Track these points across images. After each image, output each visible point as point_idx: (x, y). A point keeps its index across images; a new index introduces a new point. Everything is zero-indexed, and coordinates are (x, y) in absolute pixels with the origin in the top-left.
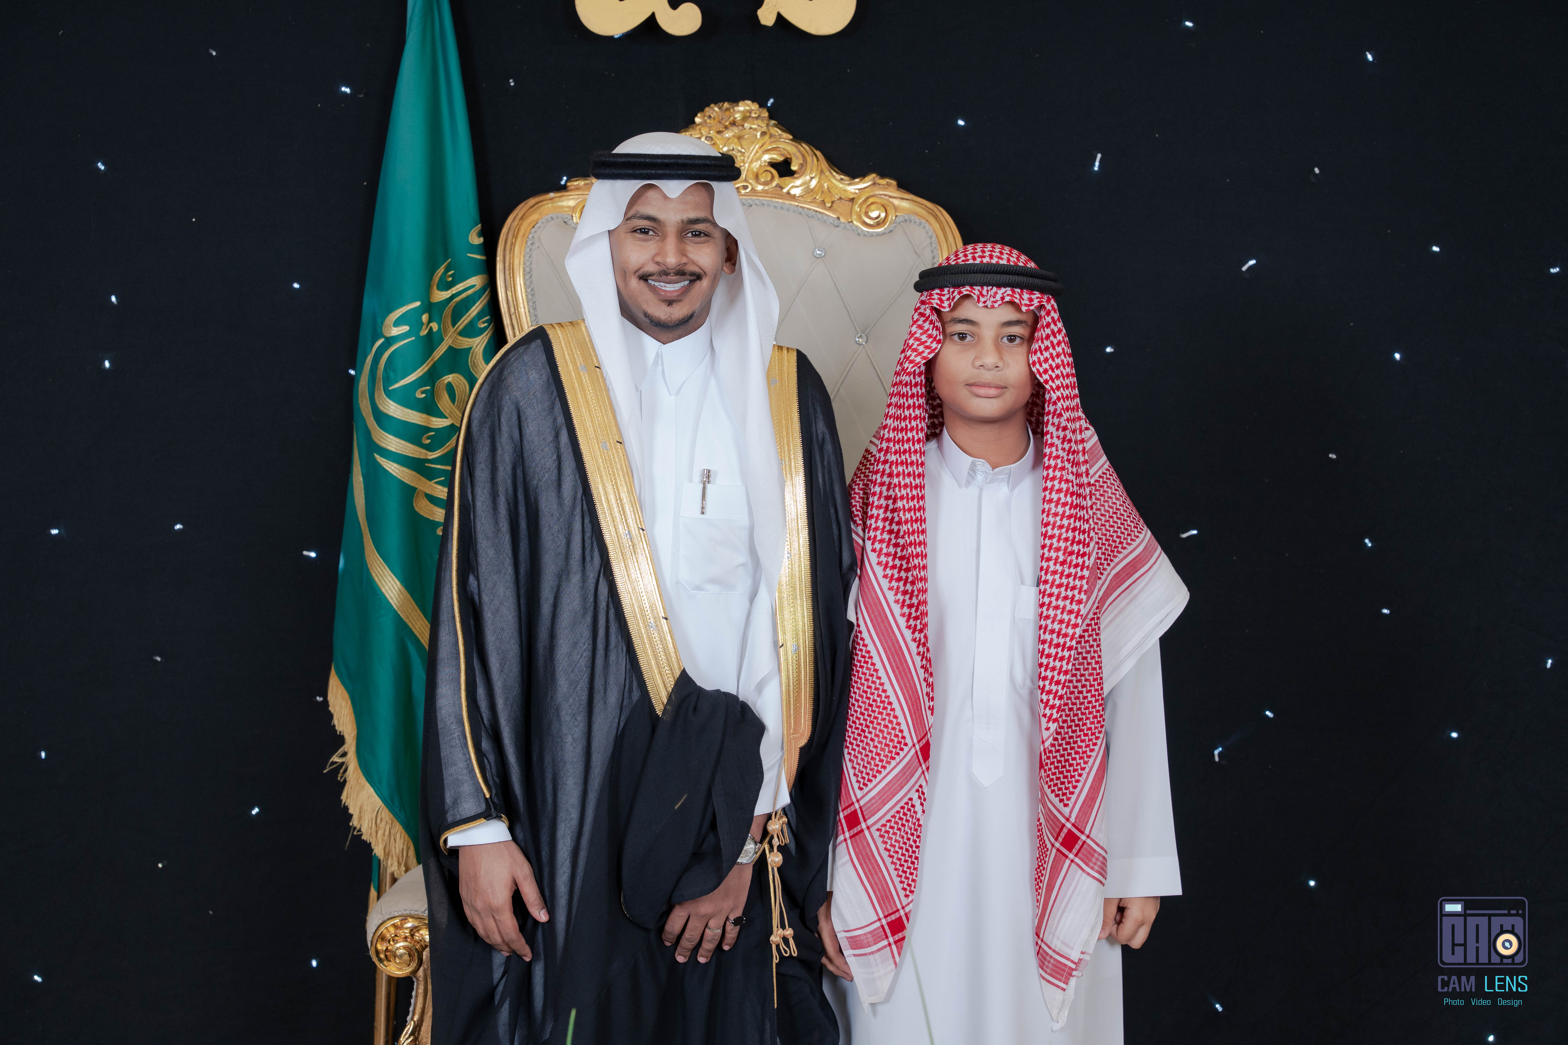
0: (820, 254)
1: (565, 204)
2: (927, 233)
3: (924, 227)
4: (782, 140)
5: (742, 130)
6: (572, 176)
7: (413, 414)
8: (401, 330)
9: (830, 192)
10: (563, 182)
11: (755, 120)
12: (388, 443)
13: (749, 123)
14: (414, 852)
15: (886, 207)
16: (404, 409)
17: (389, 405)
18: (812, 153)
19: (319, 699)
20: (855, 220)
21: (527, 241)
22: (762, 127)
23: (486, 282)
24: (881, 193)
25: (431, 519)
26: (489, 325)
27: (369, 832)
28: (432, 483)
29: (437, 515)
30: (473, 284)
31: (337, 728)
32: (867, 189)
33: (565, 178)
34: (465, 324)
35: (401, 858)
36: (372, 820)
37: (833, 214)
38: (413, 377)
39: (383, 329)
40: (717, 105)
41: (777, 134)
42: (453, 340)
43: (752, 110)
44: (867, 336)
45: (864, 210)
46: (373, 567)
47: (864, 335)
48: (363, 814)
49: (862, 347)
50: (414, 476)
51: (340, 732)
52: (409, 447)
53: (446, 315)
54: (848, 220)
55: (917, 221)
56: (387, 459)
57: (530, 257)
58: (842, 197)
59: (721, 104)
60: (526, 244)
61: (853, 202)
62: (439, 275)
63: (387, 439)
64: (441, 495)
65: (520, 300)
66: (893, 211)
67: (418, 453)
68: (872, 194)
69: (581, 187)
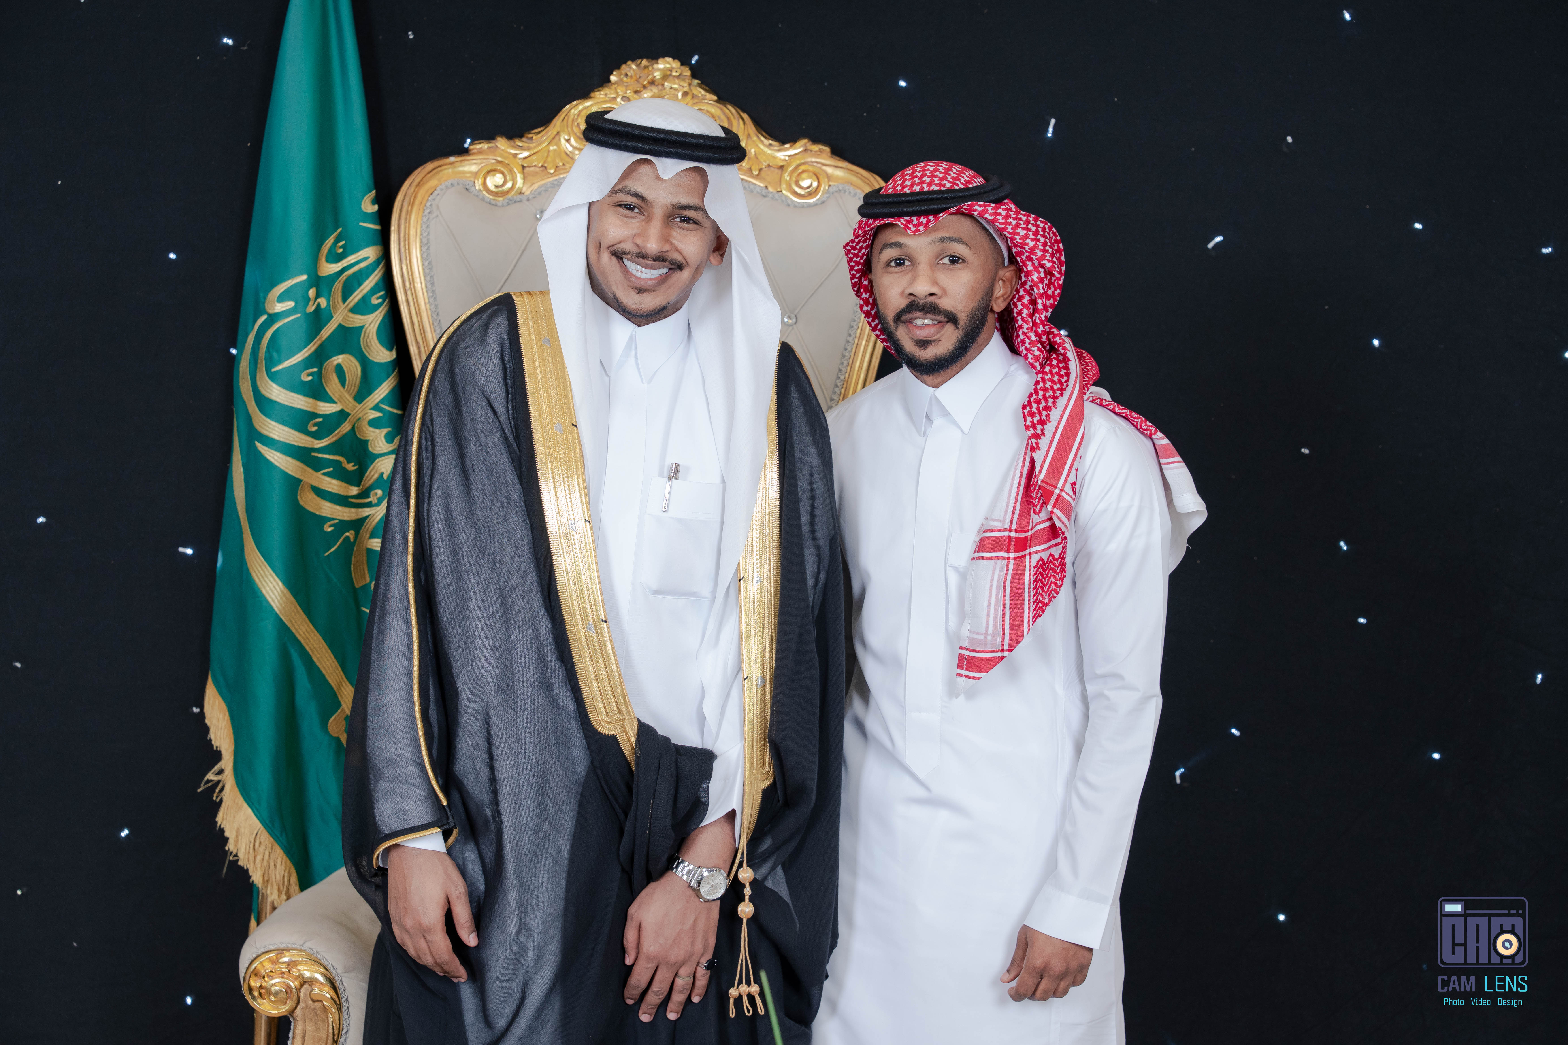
1: (466, 168)
4: (706, 101)
5: (661, 90)
6: (476, 139)
7: (298, 399)
8: (286, 306)
9: (757, 158)
10: (466, 145)
11: (676, 78)
12: (270, 430)
13: (669, 82)
14: (297, 879)
15: (818, 175)
16: (288, 392)
17: (271, 388)
18: (738, 116)
19: (196, 710)
20: (785, 190)
21: (424, 210)
22: (683, 87)
23: (381, 254)
24: (814, 160)
25: (318, 513)
26: (384, 301)
27: (247, 857)
28: (319, 474)
29: (324, 509)
30: (366, 256)
31: (213, 742)
32: (798, 156)
33: (469, 140)
34: (356, 299)
35: (281, 886)
36: (250, 844)
37: (761, 182)
38: (298, 358)
39: (266, 305)
40: (635, 62)
41: (700, 95)
42: (344, 318)
43: (674, 68)
44: (796, 316)
45: (794, 179)
46: (253, 565)
47: (792, 316)
48: (240, 838)
49: (791, 328)
50: (299, 467)
51: (217, 747)
52: (293, 435)
53: (336, 290)
54: (777, 189)
55: (852, 192)
56: (269, 448)
57: (428, 227)
58: (771, 164)
59: (639, 61)
60: (424, 212)
61: (782, 170)
62: (328, 246)
63: (270, 426)
64: (329, 487)
65: (416, 275)
66: (826, 180)
67: (303, 441)
68: (803, 161)
69: (484, 150)
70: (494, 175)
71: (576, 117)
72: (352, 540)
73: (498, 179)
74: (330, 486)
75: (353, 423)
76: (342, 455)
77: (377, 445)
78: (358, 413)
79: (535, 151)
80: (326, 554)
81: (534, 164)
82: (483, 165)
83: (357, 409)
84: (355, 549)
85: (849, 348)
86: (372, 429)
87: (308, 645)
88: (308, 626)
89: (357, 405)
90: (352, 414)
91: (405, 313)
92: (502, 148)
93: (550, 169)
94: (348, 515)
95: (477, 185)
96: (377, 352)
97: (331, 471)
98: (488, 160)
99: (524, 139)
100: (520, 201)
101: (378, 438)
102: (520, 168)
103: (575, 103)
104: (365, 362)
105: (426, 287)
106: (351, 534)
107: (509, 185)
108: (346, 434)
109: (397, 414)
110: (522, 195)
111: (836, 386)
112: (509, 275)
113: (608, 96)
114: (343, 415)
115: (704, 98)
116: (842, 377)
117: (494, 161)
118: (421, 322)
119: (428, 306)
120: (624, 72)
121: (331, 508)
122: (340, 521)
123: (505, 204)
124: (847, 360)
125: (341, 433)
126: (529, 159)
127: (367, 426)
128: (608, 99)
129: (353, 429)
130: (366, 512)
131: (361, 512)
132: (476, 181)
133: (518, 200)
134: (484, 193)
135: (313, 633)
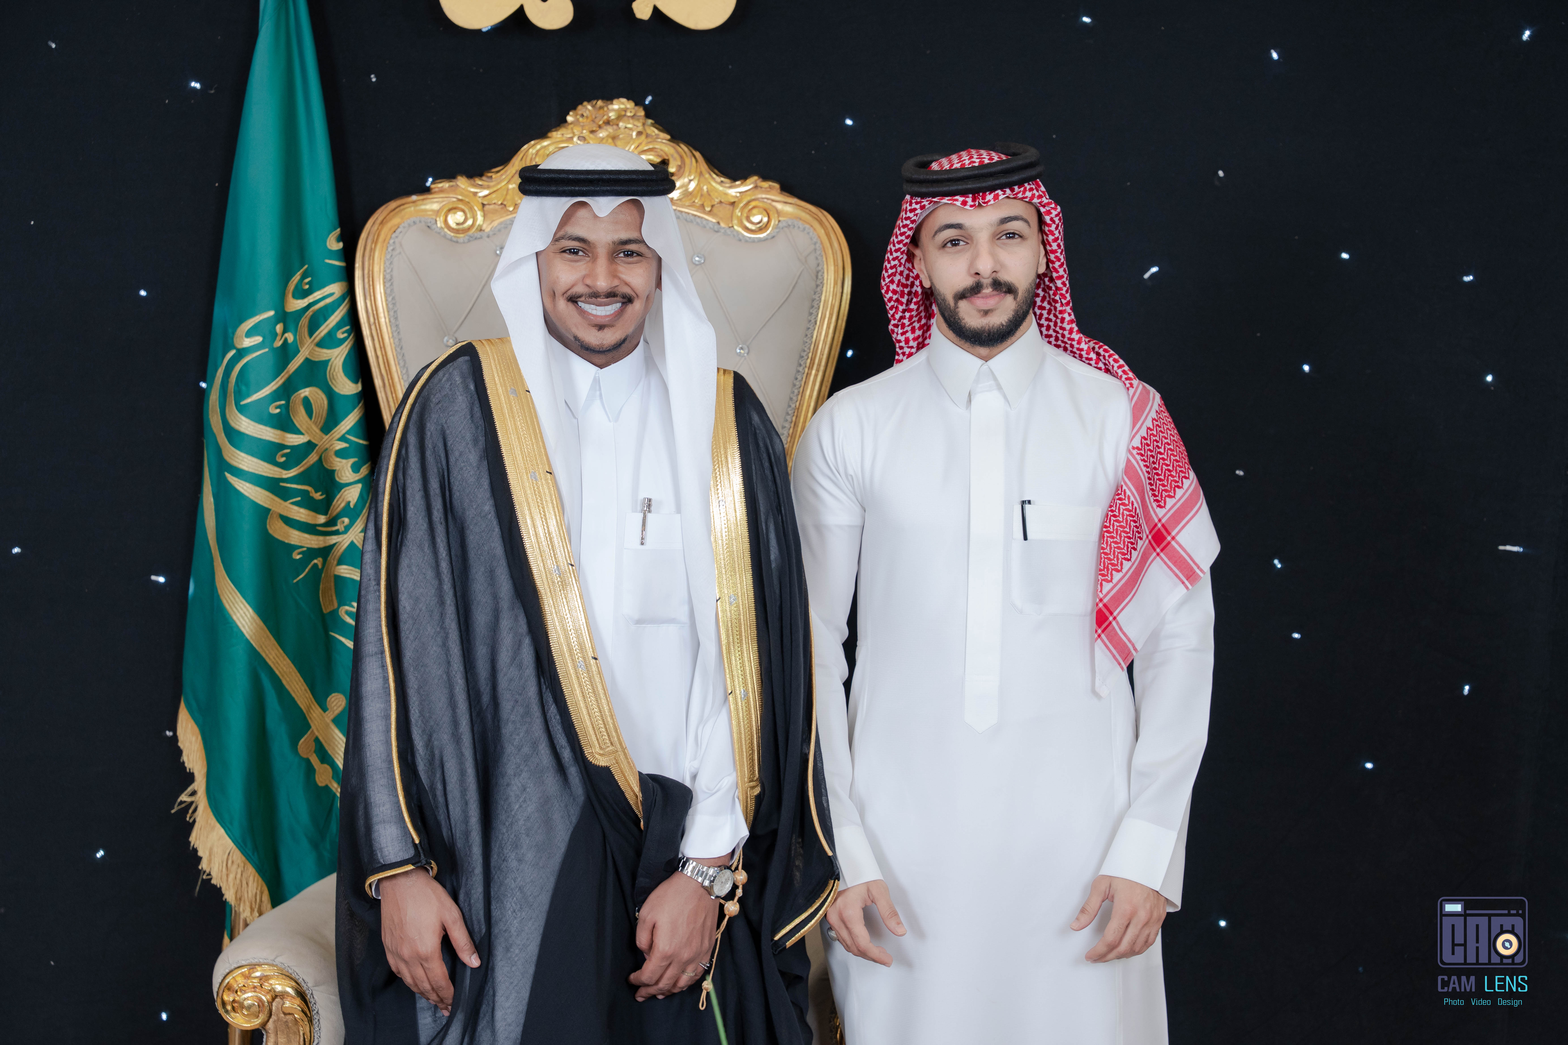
0: (699, 261)
1: (428, 207)
2: (811, 239)
3: (808, 233)
4: (659, 140)
5: (616, 130)
6: (437, 178)
7: (267, 431)
8: (254, 341)
9: (709, 195)
10: (428, 184)
11: (630, 119)
12: (240, 461)
13: (624, 122)
14: (269, 896)
15: (769, 212)
16: (256, 425)
17: (240, 421)
18: (691, 154)
19: (169, 734)
20: (736, 225)
21: (387, 247)
22: (637, 127)
23: (346, 290)
24: (764, 196)
25: (286, 541)
26: (349, 336)
27: (220, 876)
28: (287, 504)
29: (293, 537)
30: (332, 292)
31: (186, 765)
32: (748, 193)
33: (430, 179)
34: (322, 334)
35: (254, 904)
36: (223, 862)
37: (713, 218)
38: (266, 391)
39: (235, 340)
40: (591, 103)
41: (653, 134)
42: (310, 351)
43: (628, 109)
44: (748, 347)
45: (745, 215)
46: (224, 592)
47: (745, 346)
48: (213, 857)
49: (743, 358)
50: (268, 496)
51: (190, 769)
52: (262, 465)
53: (303, 325)
54: (728, 225)
55: (801, 226)
56: (239, 478)
57: (391, 263)
58: (723, 200)
59: (594, 102)
60: (387, 249)
61: (734, 206)
62: (295, 282)
63: (239, 457)
64: (297, 516)
65: (381, 310)
66: (776, 215)
67: (272, 472)
68: (753, 198)
69: (446, 189)
70: (455, 213)
71: (534, 156)
72: (320, 567)
73: (459, 216)
74: (298, 514)
75: (320, 453)
76: (309, 485)
77: (343, 474)
78: (325, 443)
79: (495, 189)
80: (295, 581)
81: (494, 202)
82: (444, 203)
83: (324, 440)
84: (323, 575)
85: (799, 377)
86: (338, 459)
87: (277, 668)
88: (278, 651)
89: (324, 436)
90: (320, 444)
91: (369, 346)
92: (463, 186)
93: (509, 206)
94: (316, 542)
95: (438, 223)
96: (343, 384)
97: (299, 501)
98: (449, 199)
99: (484, 178)
100: (481, 238)
101: (345, 468)
102: (481, 206)
103: (533, 142)
104: (331, 395)
105: (390, 322)
106: (319, 561)
107: (470, 222)
108: (313, 465)
109: (362, 444)
110: (482, 232)
111: (788, 414)
112: (471, 310)
113: (565, 136)
114: (310, 446)
115: (657, 137)
116: (793, 406)
117: (455, 200)
118: (385, 355)
119: (392, 340)
120: (580, 112)
121: (299, 536)
122: (309, 549)
123: (466, 241)
124: (797, 389)
125: (308, 464)
126: (489, 197)
127: (334, 457)
128: (564, 139)
129: (320, 459)
130: (334, 539)
131: (328, 540)
132: (438, 219)
133: (479, 236)
134: (446, 230)
135: (283, 657)
